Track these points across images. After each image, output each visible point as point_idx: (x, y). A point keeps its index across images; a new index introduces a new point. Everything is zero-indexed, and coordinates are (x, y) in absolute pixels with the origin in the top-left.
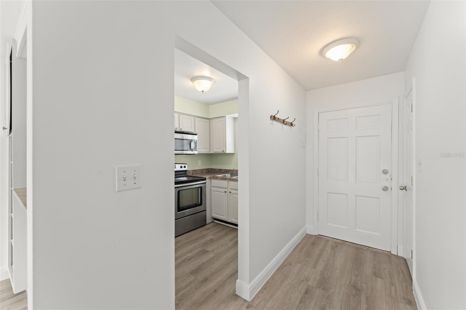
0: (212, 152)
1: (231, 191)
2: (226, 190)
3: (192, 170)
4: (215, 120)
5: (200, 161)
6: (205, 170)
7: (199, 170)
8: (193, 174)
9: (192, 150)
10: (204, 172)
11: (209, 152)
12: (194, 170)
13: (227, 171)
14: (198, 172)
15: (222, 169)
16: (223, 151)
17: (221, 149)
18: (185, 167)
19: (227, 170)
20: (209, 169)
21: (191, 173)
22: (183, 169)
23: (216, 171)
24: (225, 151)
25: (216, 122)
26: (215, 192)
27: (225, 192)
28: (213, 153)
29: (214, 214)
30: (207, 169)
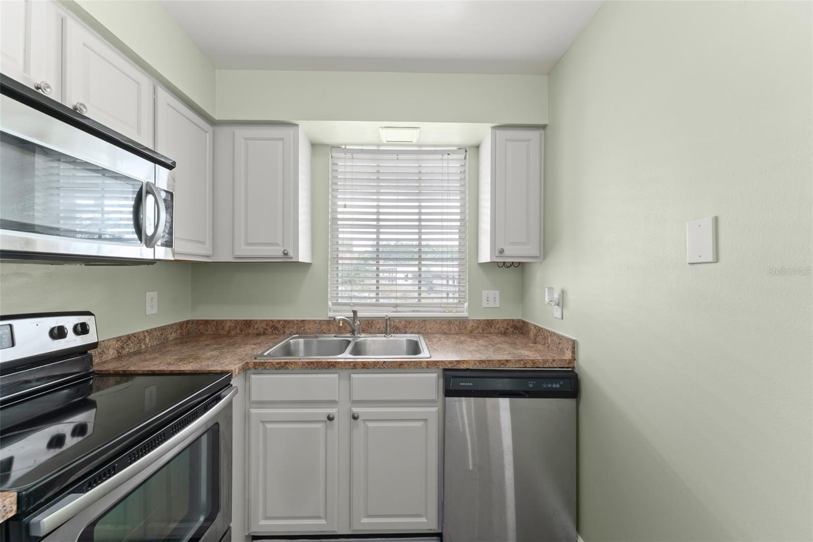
0: (225, 256)
1: (356, 410)
2: (332, 411)
3: (118, 339)
4: (241, 133)
5: (154, 294)
6: (176, 332)
7: (149, 332)
8: (120, 357)
9: (150, 242)
10: (171, 337)
11: (208, 257)
12: (129, 337)
13: (279, 326)
14: (147, 339)
15: (256, 322)
16: (286, 254)
17: (277, 244)
18: (82, 329)
19: (279, 321)
20: (187, 322)
21: (111, 353)
22: (72, 341)
23: (227, 328)
24: (291, 254)
25: (246, 139)
26: (268, 426)
27: (330, 418)
28: (230, 259)
29: (263, 522)
30: (181, 325)
